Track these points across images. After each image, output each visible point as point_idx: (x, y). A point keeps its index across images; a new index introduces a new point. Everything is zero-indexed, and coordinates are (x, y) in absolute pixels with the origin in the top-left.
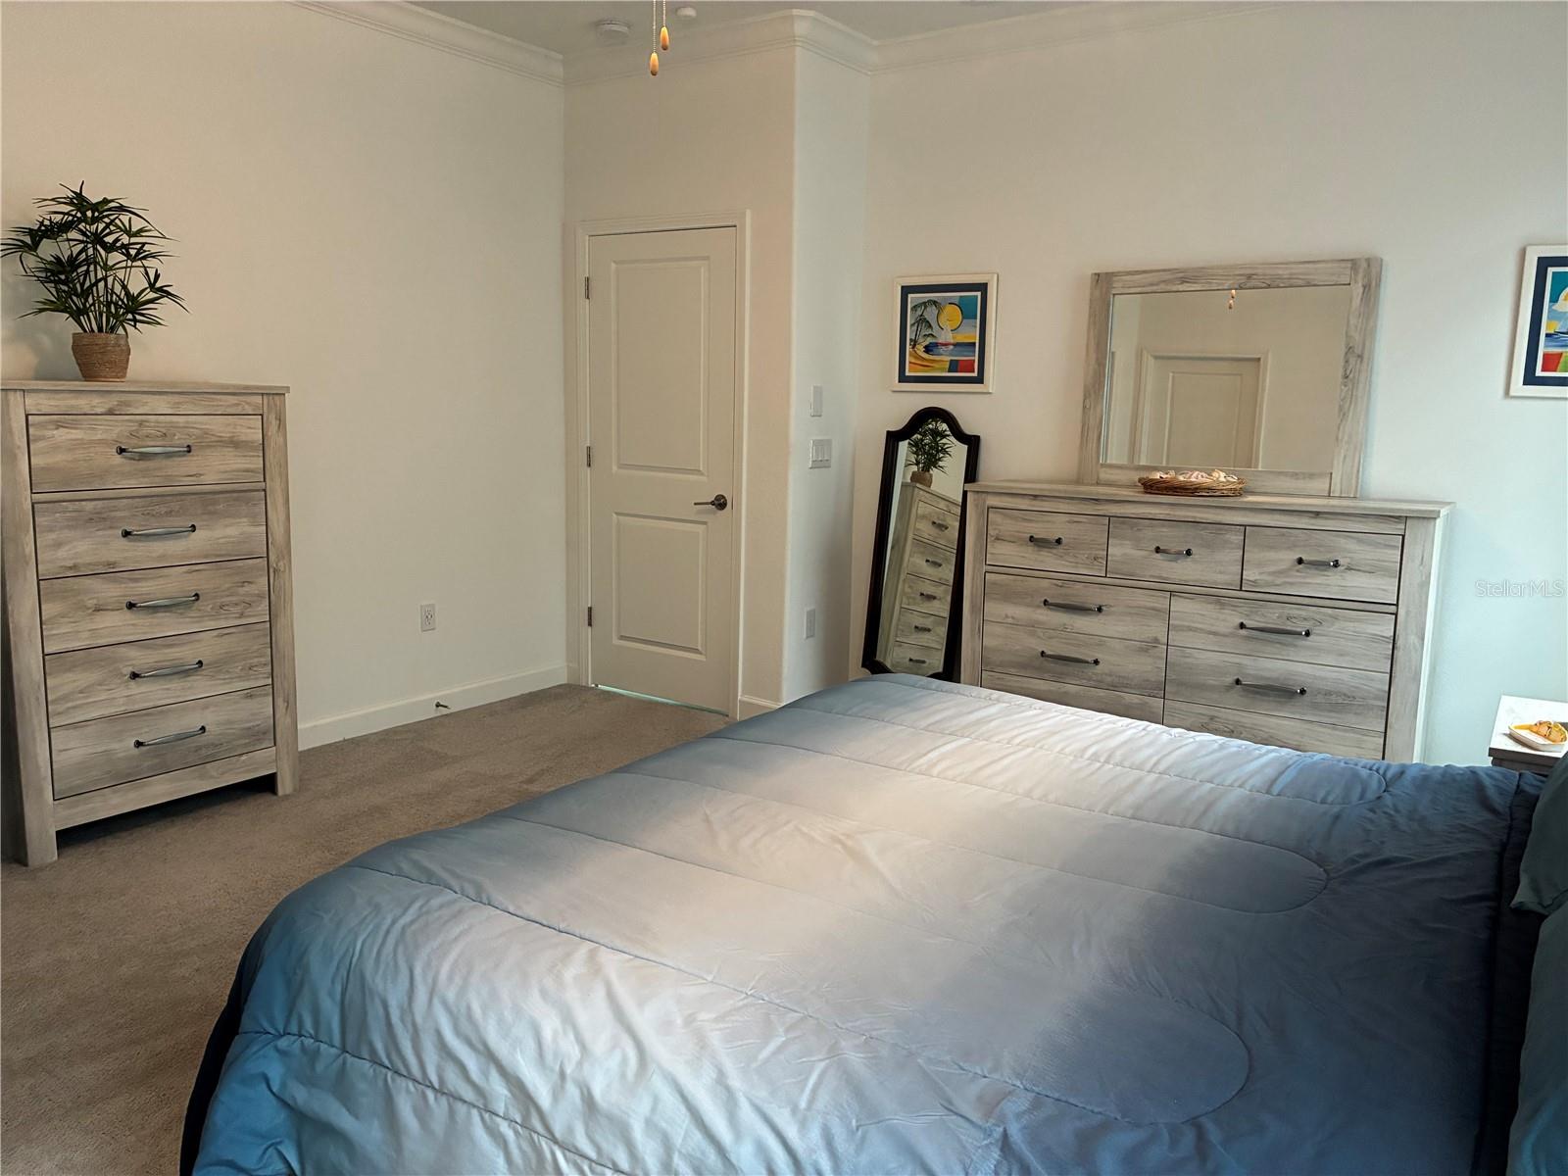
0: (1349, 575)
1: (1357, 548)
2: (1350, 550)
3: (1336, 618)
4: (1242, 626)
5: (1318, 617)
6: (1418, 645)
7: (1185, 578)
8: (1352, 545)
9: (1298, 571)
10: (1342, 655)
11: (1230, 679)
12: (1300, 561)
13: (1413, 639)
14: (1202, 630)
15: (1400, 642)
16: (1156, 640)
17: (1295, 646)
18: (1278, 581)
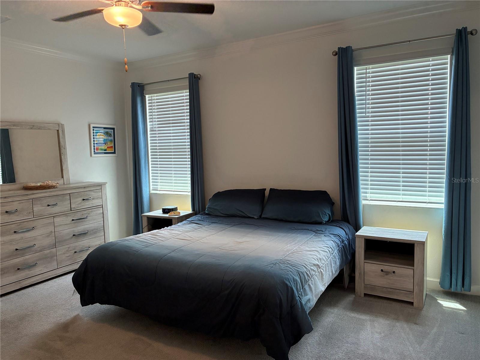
0: (93, 201)
1: (94, 194)
2: (93, 194)
3: (92, 211)
4: (73, 220)
5: (88, 212)
6: (107, 212)
7: (57, 211)
8: (93, 193)
9: (83, 202)
10: (94, 220)
11: (72, 235)
12: (84, 200)
13: (106, 212)
14: (63, 225)
15: (104, 213)
16: (51, 232)
17: (85, 221)
18: (79, 206)
